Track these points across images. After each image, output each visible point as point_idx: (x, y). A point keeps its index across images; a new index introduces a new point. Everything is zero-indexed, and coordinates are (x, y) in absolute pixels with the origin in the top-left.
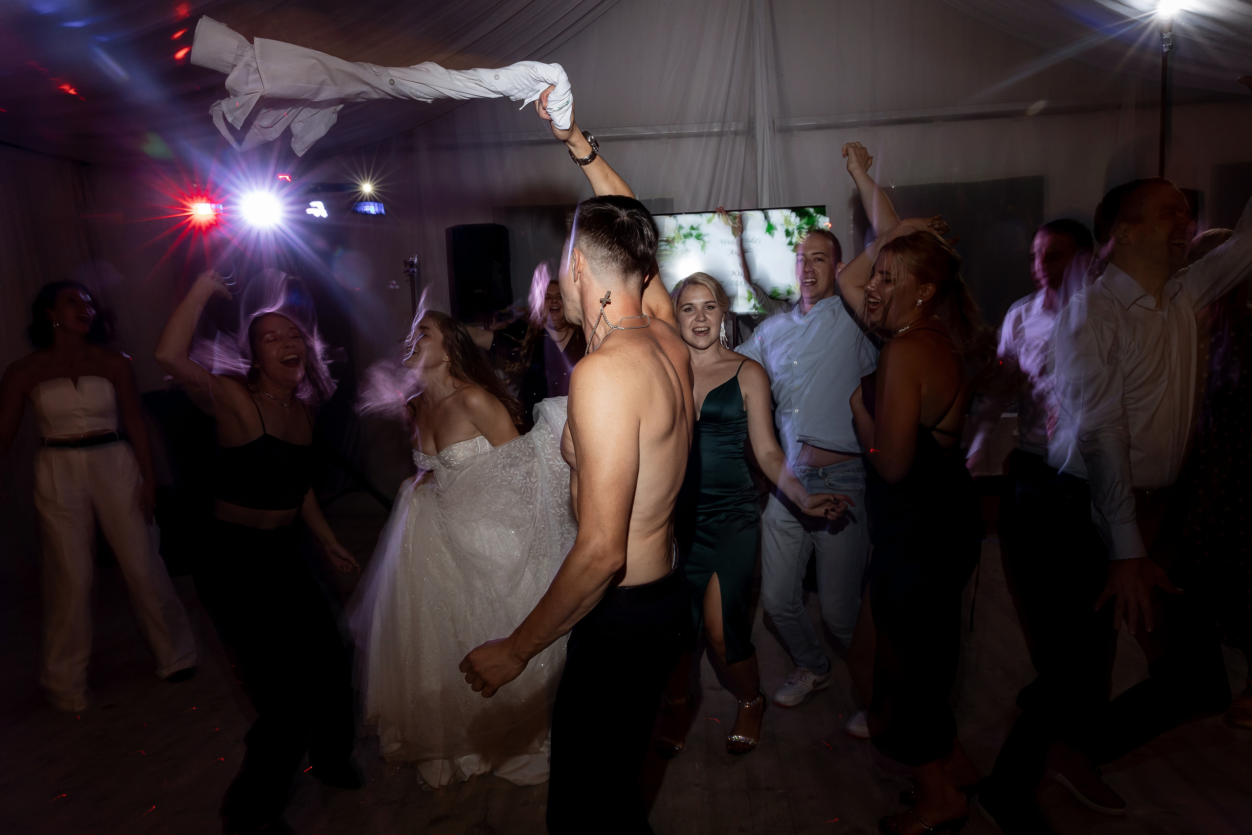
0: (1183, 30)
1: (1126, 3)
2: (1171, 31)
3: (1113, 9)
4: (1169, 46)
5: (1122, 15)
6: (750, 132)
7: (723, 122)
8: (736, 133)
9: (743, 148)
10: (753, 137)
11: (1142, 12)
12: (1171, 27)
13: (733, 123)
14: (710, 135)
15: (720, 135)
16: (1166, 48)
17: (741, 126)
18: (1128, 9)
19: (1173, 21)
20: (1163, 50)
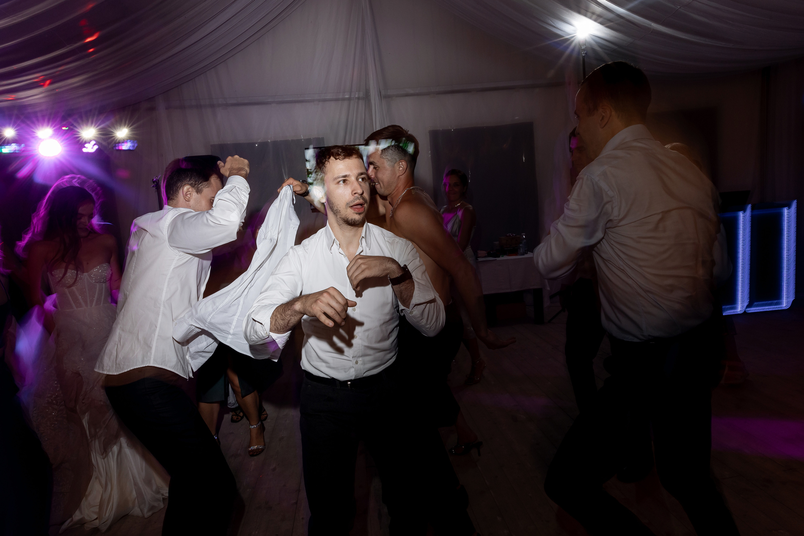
0: (590, 44)
1: (563, 30)
2: (585, 45)
3: (556, 32)
4: (585, 53)
5: (562, 36)
6: (367, 97)
7: (351, 92)
8: (359, 98)
9: (364, 107)
10: (369, 101)
11: (570, 34)
12: (586, 43)
13: (357, 92)
14: (344, 99)
15: (350, 99)
16: (583, 54)
17: (361, 95)
18: (562, 32)
19: (586, 41)
20: (582, 55)
